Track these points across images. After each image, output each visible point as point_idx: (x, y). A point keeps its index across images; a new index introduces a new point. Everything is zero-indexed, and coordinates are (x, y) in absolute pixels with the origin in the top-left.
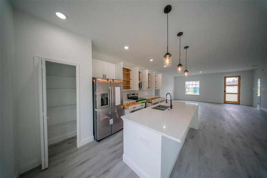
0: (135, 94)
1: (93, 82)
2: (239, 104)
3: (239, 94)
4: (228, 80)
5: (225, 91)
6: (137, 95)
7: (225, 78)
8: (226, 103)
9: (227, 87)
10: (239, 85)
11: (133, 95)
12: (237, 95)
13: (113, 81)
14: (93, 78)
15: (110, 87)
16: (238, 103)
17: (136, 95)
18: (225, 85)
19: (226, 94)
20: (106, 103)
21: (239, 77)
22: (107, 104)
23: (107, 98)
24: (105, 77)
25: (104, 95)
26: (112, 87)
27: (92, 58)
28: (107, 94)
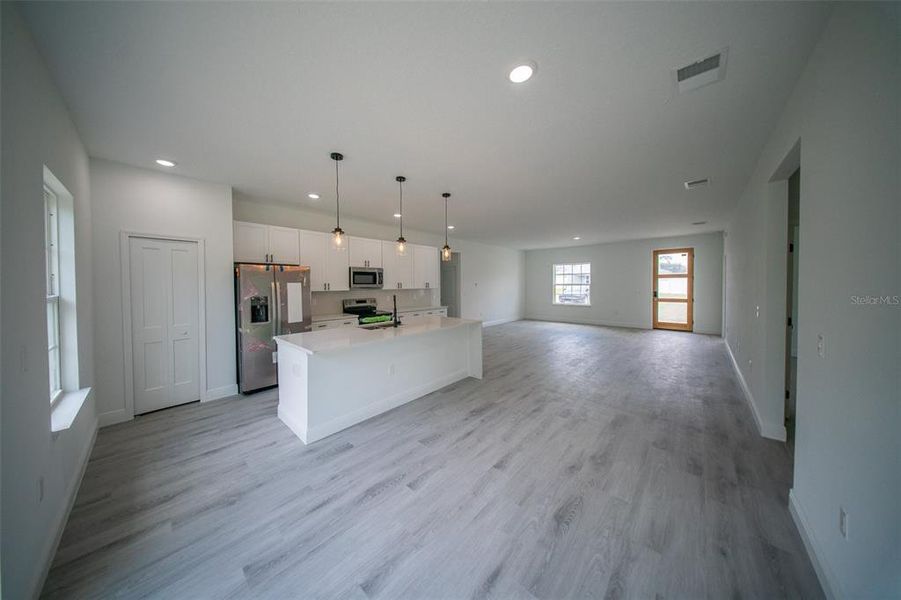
0: (365, 302)
1: (235, 273)
2: (692, 331)
3: (690, 300)
4: (662, 259)
5: (655, 294)
6: (372, 305)
7: (656, 253)
8: (658, 327)
9: (660, 280)
10: (691, 276)
11: (358, 302)
12: (686, 304)
13: (282, 270)
14: (235, 263)
15: (273, 284)
16: (687, 329)
17: (368, 304)
18: (656, 277)
19: (660, 303)
20: (264, 317)
21: (691, 251)
22: (267, 320)
23: (266, 307)
24: (269, 259)
25: (258, 299)
26: (278, 284)
27: (234, 219)
28: (266, 298)
